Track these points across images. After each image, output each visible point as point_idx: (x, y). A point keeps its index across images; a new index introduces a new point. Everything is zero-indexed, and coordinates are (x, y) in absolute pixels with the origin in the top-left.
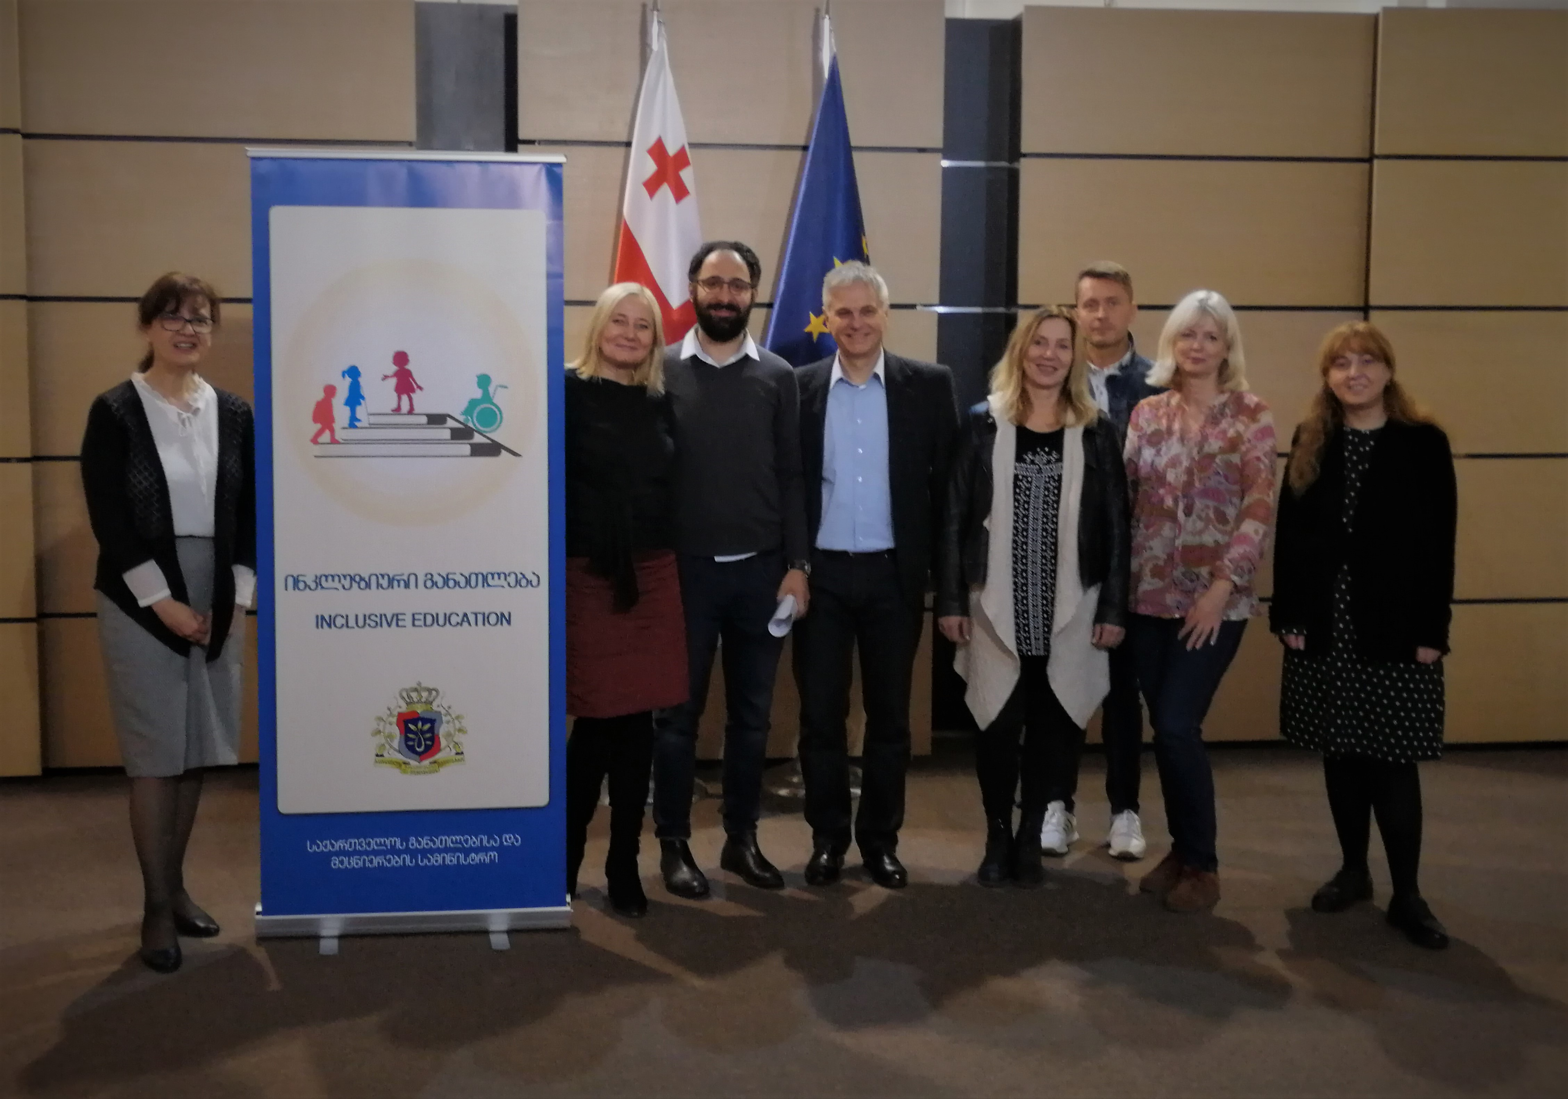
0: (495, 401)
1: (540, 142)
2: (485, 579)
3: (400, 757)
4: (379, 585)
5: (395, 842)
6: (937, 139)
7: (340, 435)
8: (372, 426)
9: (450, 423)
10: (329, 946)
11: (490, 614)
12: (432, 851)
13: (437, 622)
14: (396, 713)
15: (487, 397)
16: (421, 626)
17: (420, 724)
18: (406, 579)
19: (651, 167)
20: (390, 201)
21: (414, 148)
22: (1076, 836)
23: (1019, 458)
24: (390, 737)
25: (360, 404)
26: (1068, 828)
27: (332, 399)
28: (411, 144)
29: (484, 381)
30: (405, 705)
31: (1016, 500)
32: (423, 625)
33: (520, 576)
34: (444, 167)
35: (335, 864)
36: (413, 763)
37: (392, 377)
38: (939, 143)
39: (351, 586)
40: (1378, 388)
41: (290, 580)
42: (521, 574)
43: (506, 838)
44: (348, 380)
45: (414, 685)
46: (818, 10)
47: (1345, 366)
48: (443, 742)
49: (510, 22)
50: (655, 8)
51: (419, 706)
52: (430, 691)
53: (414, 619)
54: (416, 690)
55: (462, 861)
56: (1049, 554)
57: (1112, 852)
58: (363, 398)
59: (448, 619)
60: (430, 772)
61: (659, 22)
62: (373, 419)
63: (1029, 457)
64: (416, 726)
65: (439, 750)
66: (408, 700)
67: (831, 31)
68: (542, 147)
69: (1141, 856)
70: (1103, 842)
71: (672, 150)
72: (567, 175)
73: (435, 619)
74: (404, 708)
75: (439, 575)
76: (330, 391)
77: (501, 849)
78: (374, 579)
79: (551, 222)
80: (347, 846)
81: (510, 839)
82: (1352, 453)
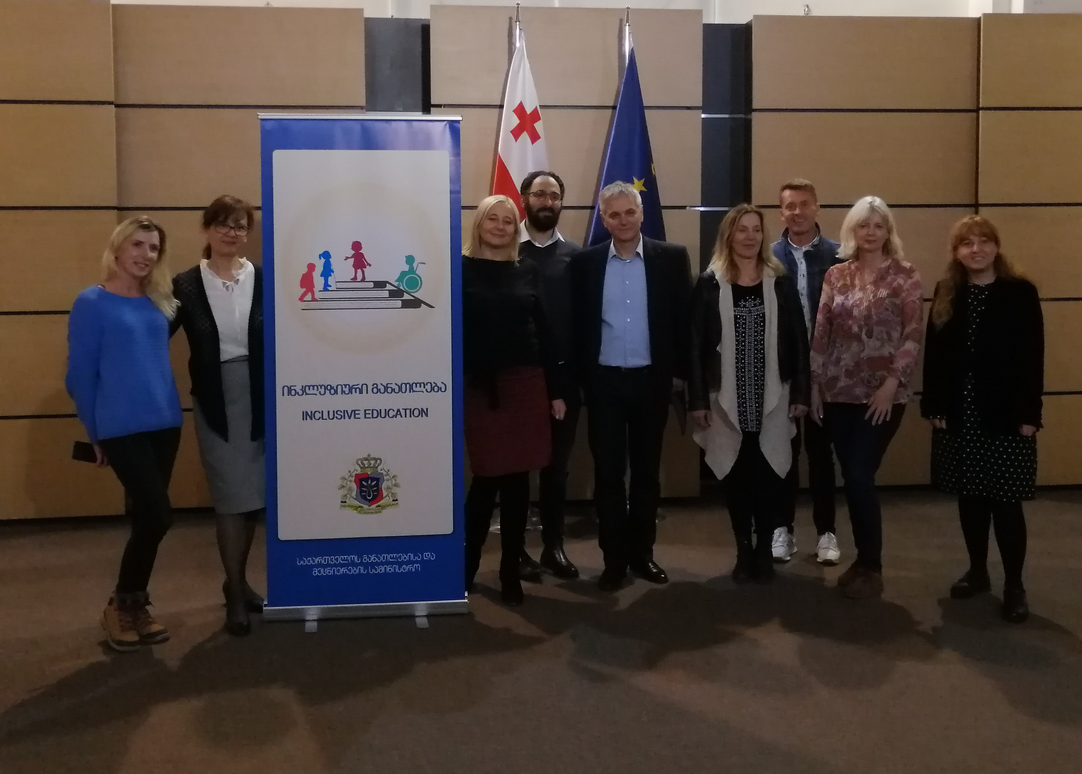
0: (417, 272)
1: (445, 106)
2: (411, 387)
3: (357, 503)
4: (343, 392)
5: (354, 558)
6: (698, 100)
7: (318, 295)
8: (338, 290)
9: (389, 287)
10: (311, 626)
11: (415, 409)
12: (378, 564)
13: (381, 415)
14: (354, 474)
15: (412, 270)
16: (370, 418)
17: (369, 482)
18: (360, 387)
19: (516, 121)
20: (349, 146)
21: (364, 110)
22: (795, 550)
23: (736, 305)
24: (350, 489)
25: (331, 276)
26: (790, 544)
27: (313, 273)
28: (362, 108)
29: (410, 260)
30: (360, 469)
31: (736, 332)
32: (371, 417)
33: (433, 385)
34: (384, 124)
35: (315, 573)
36: (366, 507)
37: (350, 258)
38: (700, 104)
39: (325, 393)
40: (991, 259)
41: (286, 389)
42: (434, 383)
43: (426, 555)
44: (323, 260)
45: (366, 456)
46: (621, 20)
47: (970, 244)
48: (385, 493)
49: (425, 29)
50: (518, 20)
51: (368, 469)
52: (376, 460)
53: (365, 414)
54: (366, 459)
55: (397, 570)
56: (759, 365)
57: (819, 560)
58: (333, 272)
59: (387, 412)
60: (376, 513)
61: (520, 29)
62: (339, 285)
63: (742, 303)
64: (367, 482)
65: (382, 498)
66: (362, 466)
67: (630, 33)
68: (446, 109)
69: (838, 562)
70: (813, 553)
71: (529, 110)
72: (463, 128)
73: (379, 413)
74: (359, 471)
75: (381, 384)
76: (311, 267)
77: (422, 562)
78: (339, 387)
79: (453, 158)
80: (323, 562)
81: (428, 556)
82: (973, 300)
